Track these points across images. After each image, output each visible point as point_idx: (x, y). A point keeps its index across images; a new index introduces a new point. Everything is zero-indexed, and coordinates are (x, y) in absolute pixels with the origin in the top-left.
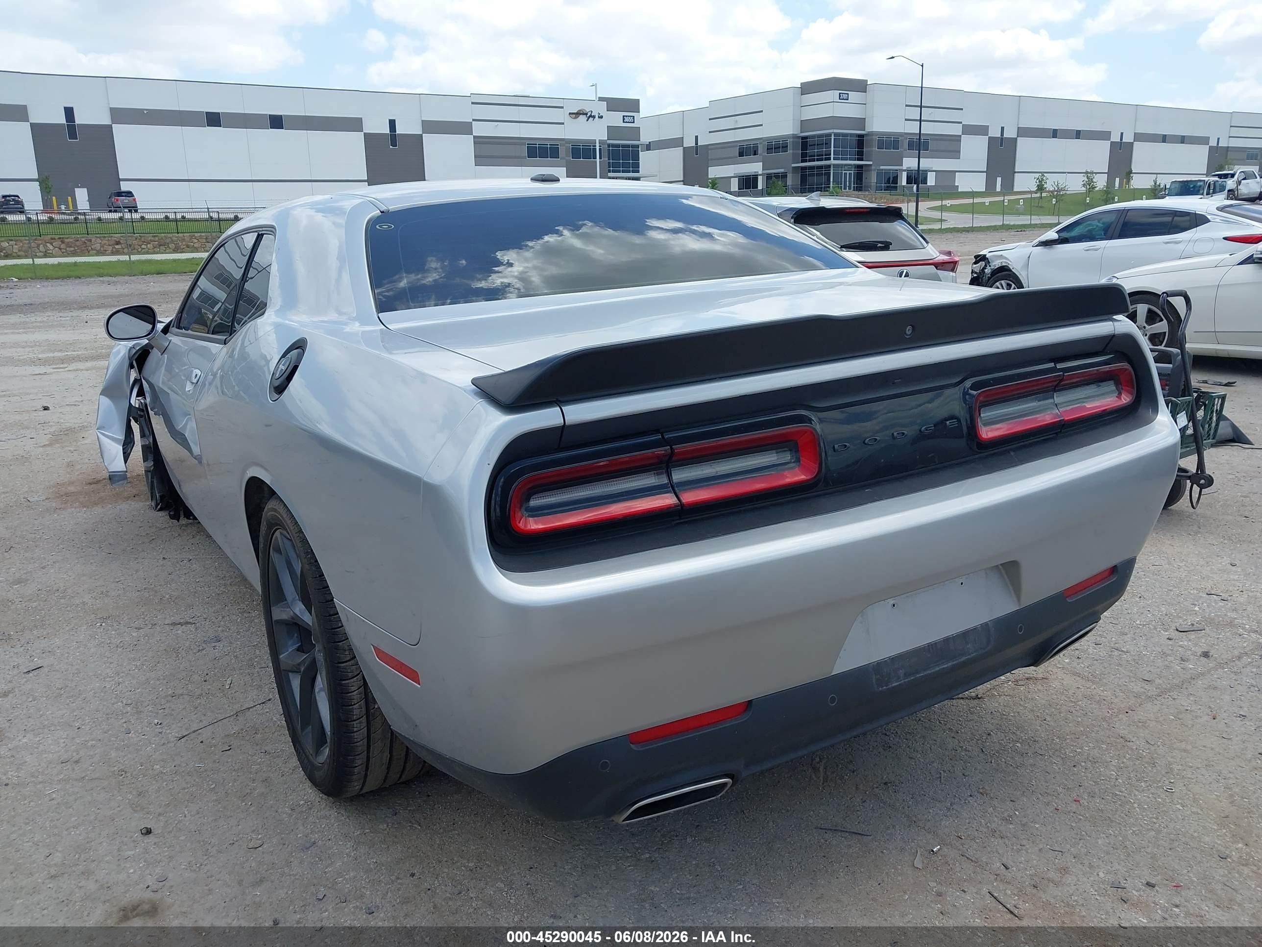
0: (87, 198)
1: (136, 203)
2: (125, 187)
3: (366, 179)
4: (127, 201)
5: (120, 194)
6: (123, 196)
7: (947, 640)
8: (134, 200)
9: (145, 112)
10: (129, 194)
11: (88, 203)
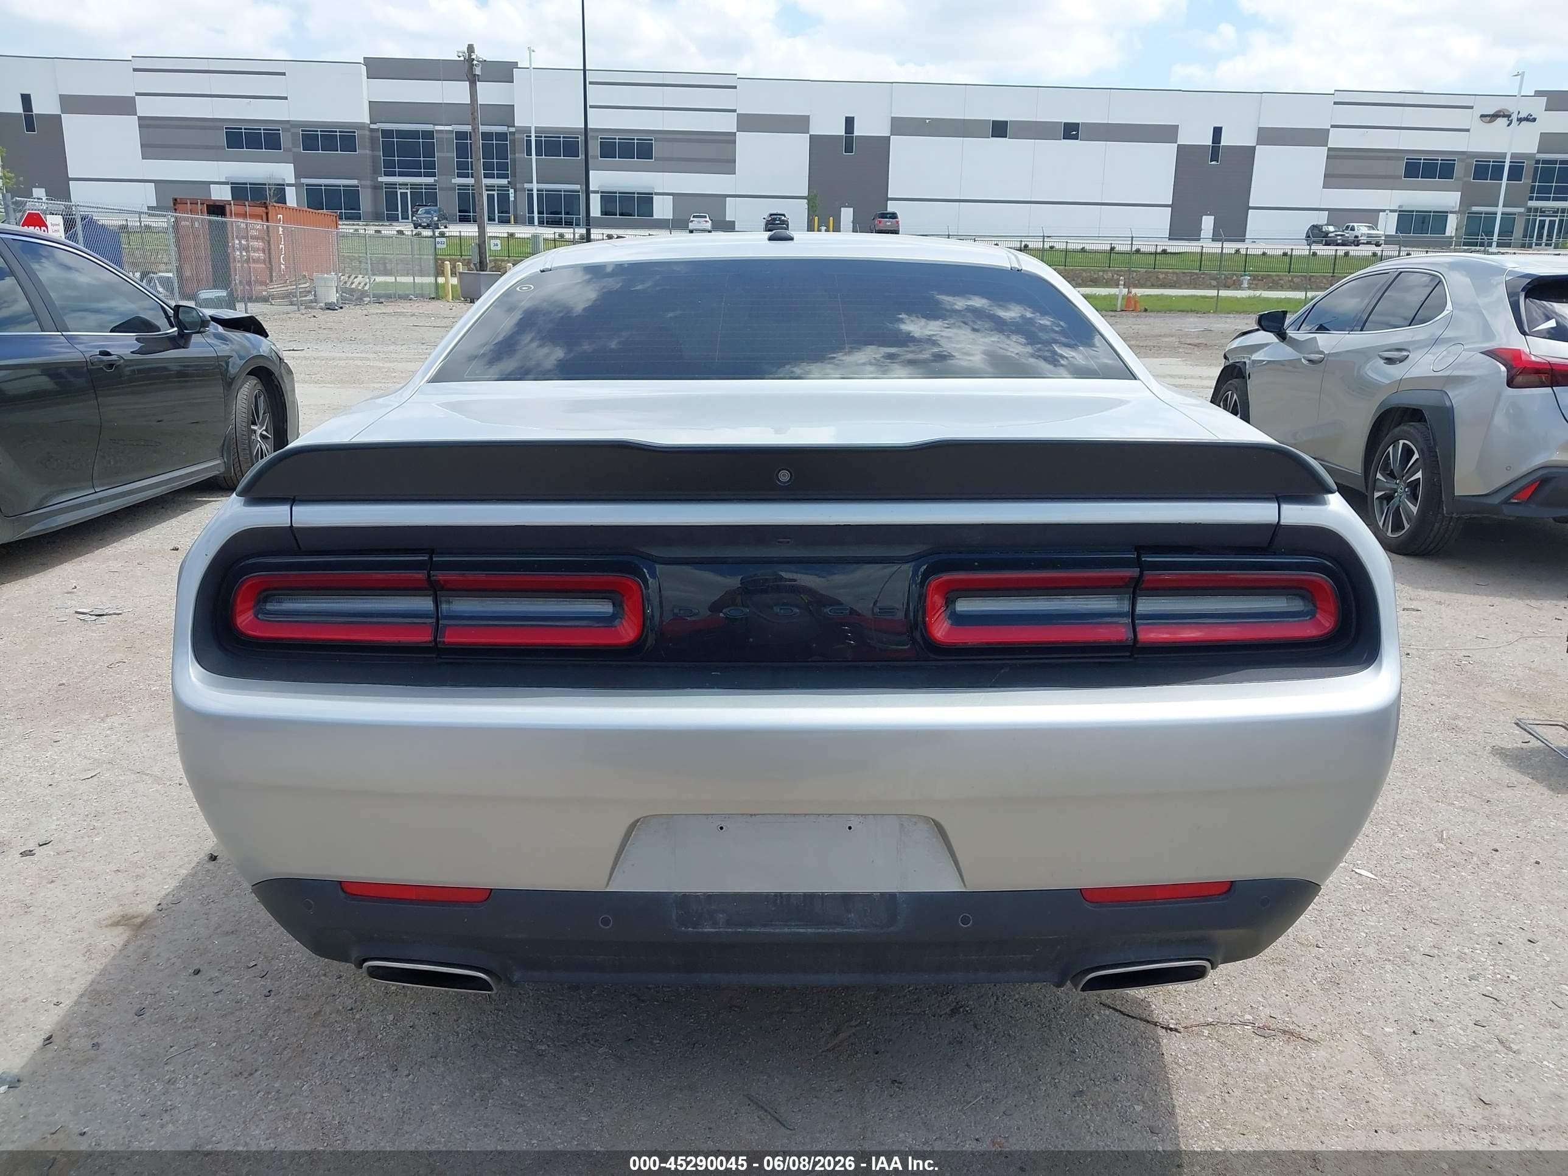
0: (852, 219)
1: (898, 226)
2: (891, 207)
3: (1171, 203)
4: (889, 224)
5: (884, 216)
6: (887, 218)
7: (810, 898)
8: (897, 222)
9: (927, 121)
10: (894, 216)
11: (852, 224)
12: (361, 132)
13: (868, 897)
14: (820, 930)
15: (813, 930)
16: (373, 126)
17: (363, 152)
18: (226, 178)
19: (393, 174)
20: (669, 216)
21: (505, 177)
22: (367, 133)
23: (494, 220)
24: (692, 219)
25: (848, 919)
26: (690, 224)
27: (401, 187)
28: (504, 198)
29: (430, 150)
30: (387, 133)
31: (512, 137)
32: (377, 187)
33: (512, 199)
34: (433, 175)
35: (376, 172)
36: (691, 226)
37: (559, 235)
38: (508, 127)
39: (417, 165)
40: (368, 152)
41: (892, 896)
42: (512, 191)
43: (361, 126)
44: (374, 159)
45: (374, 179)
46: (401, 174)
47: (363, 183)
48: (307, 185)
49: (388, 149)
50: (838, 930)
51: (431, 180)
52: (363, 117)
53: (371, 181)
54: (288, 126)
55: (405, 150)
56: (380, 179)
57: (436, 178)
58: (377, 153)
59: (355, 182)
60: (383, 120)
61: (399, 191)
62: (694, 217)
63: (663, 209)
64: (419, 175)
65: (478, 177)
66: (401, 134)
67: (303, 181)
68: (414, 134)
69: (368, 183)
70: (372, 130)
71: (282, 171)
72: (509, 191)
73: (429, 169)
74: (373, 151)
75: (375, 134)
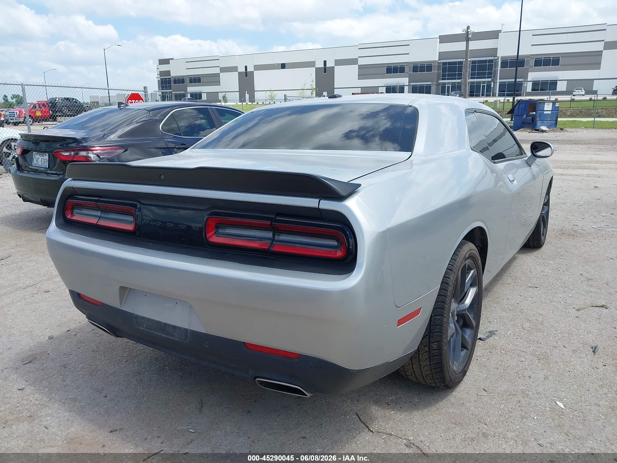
7: (166, 324)
12: (435, 64)
13: (180, 328)
14: (167, 337)
15: (165, 336)
16: (439, 61)
17: (434, 71)
18: (385, 84)
19: (445, 79)
20: (564, 89)
21: (491, 77)
22: (437, 64)
23: (484, 95)
24: (575, 90)
25: (175, 335)
26: (574, 92)
27: (447, 84)
28: (489, 86)
29: (460, 69)
30: (444, 64)
31: (495, 61)
32: (438, 85)
33: (492, 86)
34: (461, 78)
35: (438, 79)
36: (574, 93)
37: (507, 100)
38: (494, 57)
39: (455, 75)
40: (436, 71)
41: (187, 329)
42: (492, 83)
43: (435, 62)
44: (438, 74)
45: (437, 81)
46: (448, 79)
47: (434, 83)
48: (412, 85)
49: (444, 70)
50: (172, 338)
51: (459, 81)
52: (436, 58)
53: (436, 82)
54: (408, 64)
55: (450, 69)
56: (440, 81)
57: (462, 80)
58: (439, 72)
59: (430, 83)
60: (444, 59)
61: (447, 86)
62: (576, 89)
63: (561, 86)
64: (455, 79)
65: (466, 78)
66: (450, 63)
67: (411, 84)
68: (455, 63)
69: (435, 83)
70: (439, 63)
71: (404, 81)
72: (491, 83)
73: (460, 76)
74: (438, 71)
75: (440, 64)
